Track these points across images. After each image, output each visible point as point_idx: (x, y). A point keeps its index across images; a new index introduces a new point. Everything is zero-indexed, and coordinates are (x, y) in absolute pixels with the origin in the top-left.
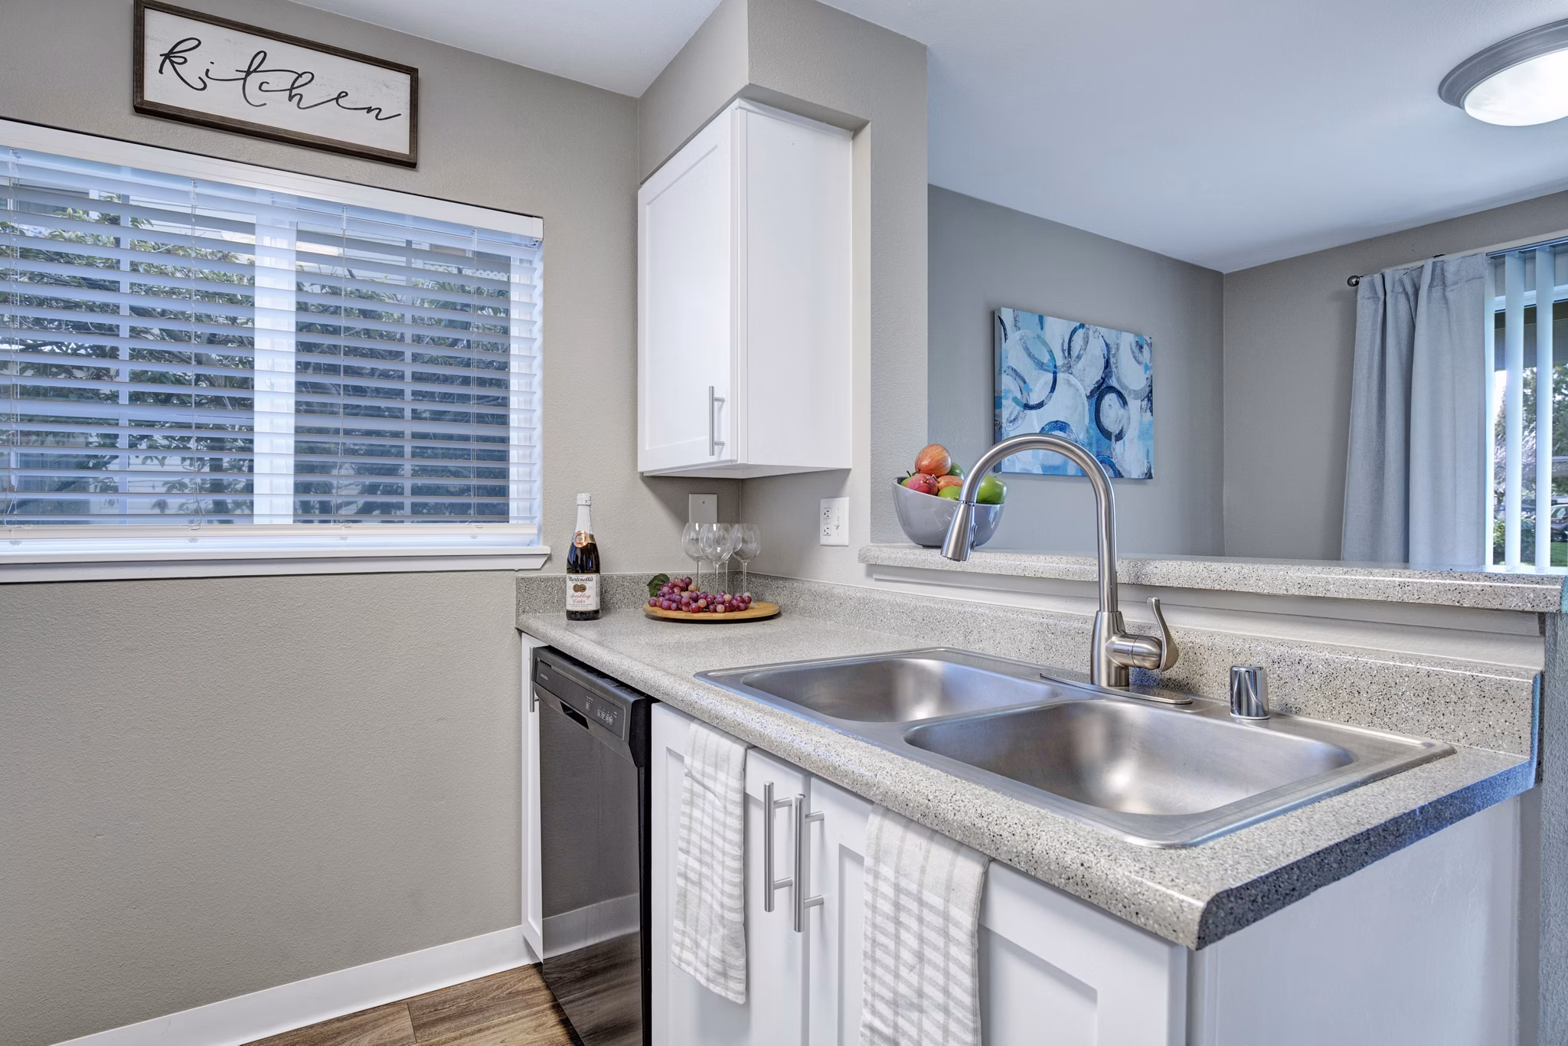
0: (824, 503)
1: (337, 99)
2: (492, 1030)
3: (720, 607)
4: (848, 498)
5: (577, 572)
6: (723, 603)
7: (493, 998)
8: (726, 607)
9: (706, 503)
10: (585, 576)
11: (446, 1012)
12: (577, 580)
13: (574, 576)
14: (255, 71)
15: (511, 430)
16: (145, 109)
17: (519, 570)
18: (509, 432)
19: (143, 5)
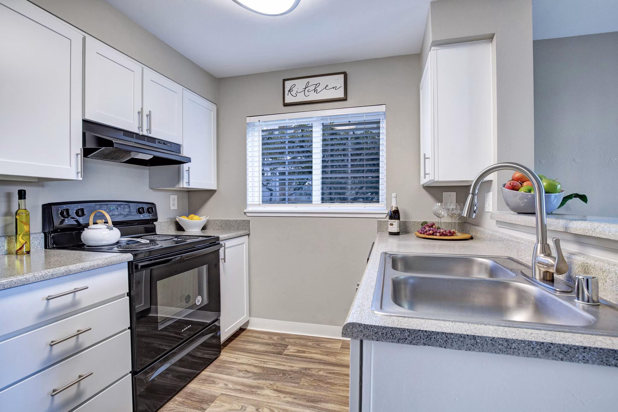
0: (486, 194)
1: (325, 88)
3: (438, 234)
4: (492, 192)
5: (391, 219)
6: (439, 233)
8: (440, 234)
9: (449, 195)
10: (393, 221)
12: (391, 222)
13: (390, 220)
14: (307, 87)
15: (380, 174)
16: (286, 105)
17: (378, 218)
18: (379, 174)
19: (284, 80)
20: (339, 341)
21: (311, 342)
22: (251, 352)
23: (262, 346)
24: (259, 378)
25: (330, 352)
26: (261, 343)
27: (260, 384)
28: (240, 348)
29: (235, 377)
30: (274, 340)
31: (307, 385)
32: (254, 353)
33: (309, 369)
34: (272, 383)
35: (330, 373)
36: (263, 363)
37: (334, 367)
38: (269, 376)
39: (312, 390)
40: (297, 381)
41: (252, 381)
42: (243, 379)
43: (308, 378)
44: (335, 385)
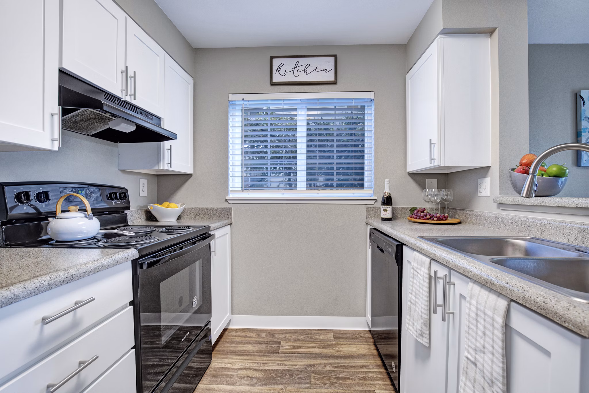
0: (479, 180)
1: (316, 69)
2: (355, 345)
3: (435, 219)
4: (489, 178)
5: (385, 205)
6: (436, 217)
7: (356, 336)
8: (437, 219)
9: (431, 182)
10: (387, 206)
11: (343, 336)
12: (384, 208)
13: (383, 206)
14: (296, 67)
16: (273, 84)
17: (367, 204)
19: (272, 58)
20: (329, 331)
21: (302, 335)
22: (244, 353)
23: (253, 346)
24: (266, 383)
25: (326, 344)
26: (251, 343)
27: (270, 390)
28: (230, 351)
29: (239, 386)
30: (263, 337)
31: (319, 383)
32: (248, 355)
33: (314, 365)
34: (282, 387)
35: (336, 367)
36: (262, 365)
37: (337, 360)
38: (275, 380)
39: (327, 389)
40: (309, 381)
41: (259, 388)
42: (248, 387)
43: (317, 376)
44: (347, 379)
